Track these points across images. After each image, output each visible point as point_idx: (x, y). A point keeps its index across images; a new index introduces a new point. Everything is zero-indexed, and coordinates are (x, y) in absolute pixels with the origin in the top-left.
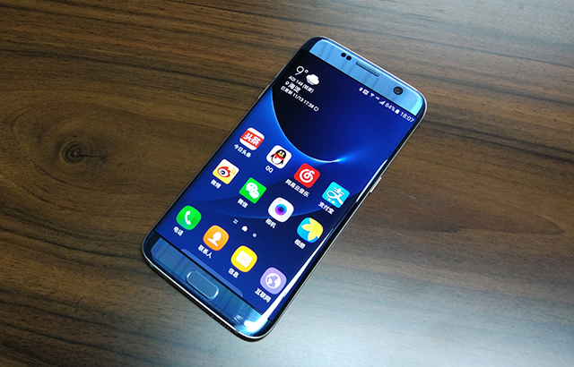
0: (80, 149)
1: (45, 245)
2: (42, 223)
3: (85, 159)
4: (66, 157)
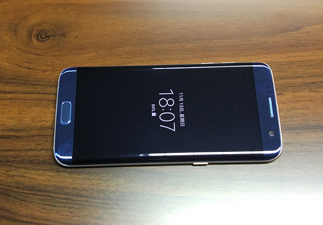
0: (46, 33)
1: (39, 96)
2: (33, 83)
3: (51, 38)
4: (38, 40)
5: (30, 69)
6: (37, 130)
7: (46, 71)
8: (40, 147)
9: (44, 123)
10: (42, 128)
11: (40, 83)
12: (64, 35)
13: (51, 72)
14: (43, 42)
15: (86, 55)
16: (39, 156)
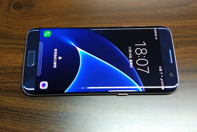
0: (20, 4)
1: (14, 46)
2: (10, 37)
3: (23, 8)
4: (14, 8)
5: (8, 28)
6: (11, 69)
7: (19, 29)
8: (13, 81)
9: (16, 64)
10: (15, 68)
11: (15, 38)
12: (32, 6)
13: (23, 30)
14: (18, 10)
15: (46, 20)
16: (12, 87)
